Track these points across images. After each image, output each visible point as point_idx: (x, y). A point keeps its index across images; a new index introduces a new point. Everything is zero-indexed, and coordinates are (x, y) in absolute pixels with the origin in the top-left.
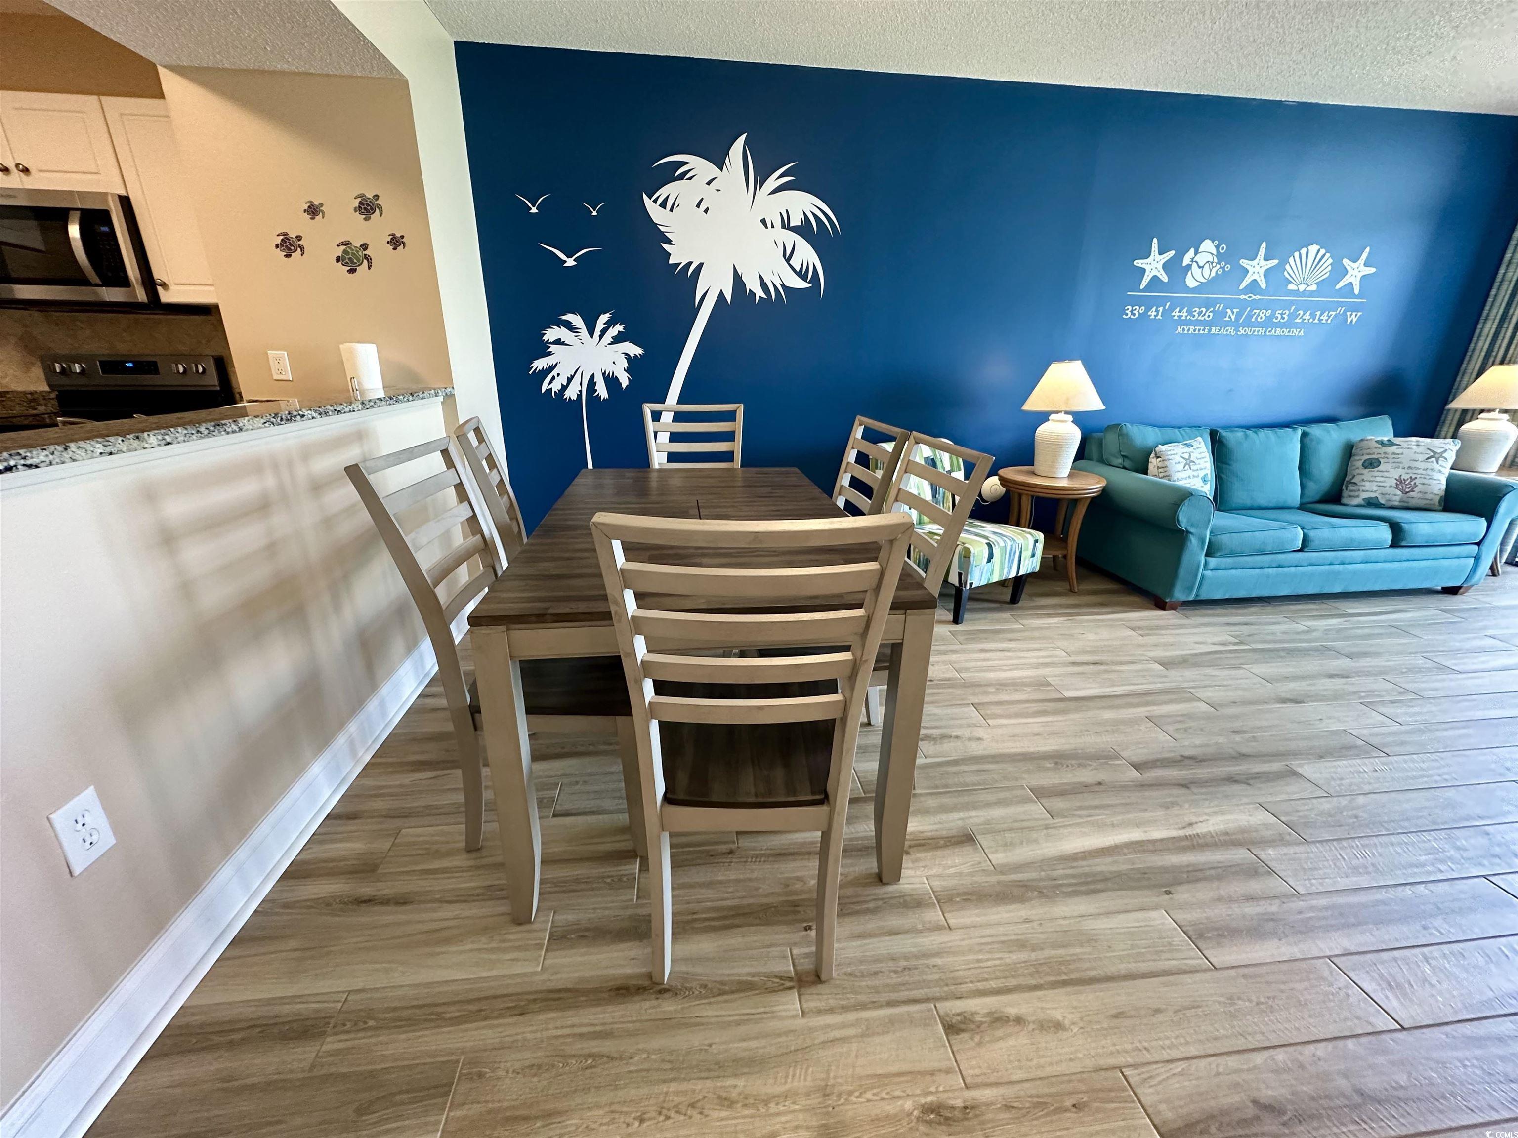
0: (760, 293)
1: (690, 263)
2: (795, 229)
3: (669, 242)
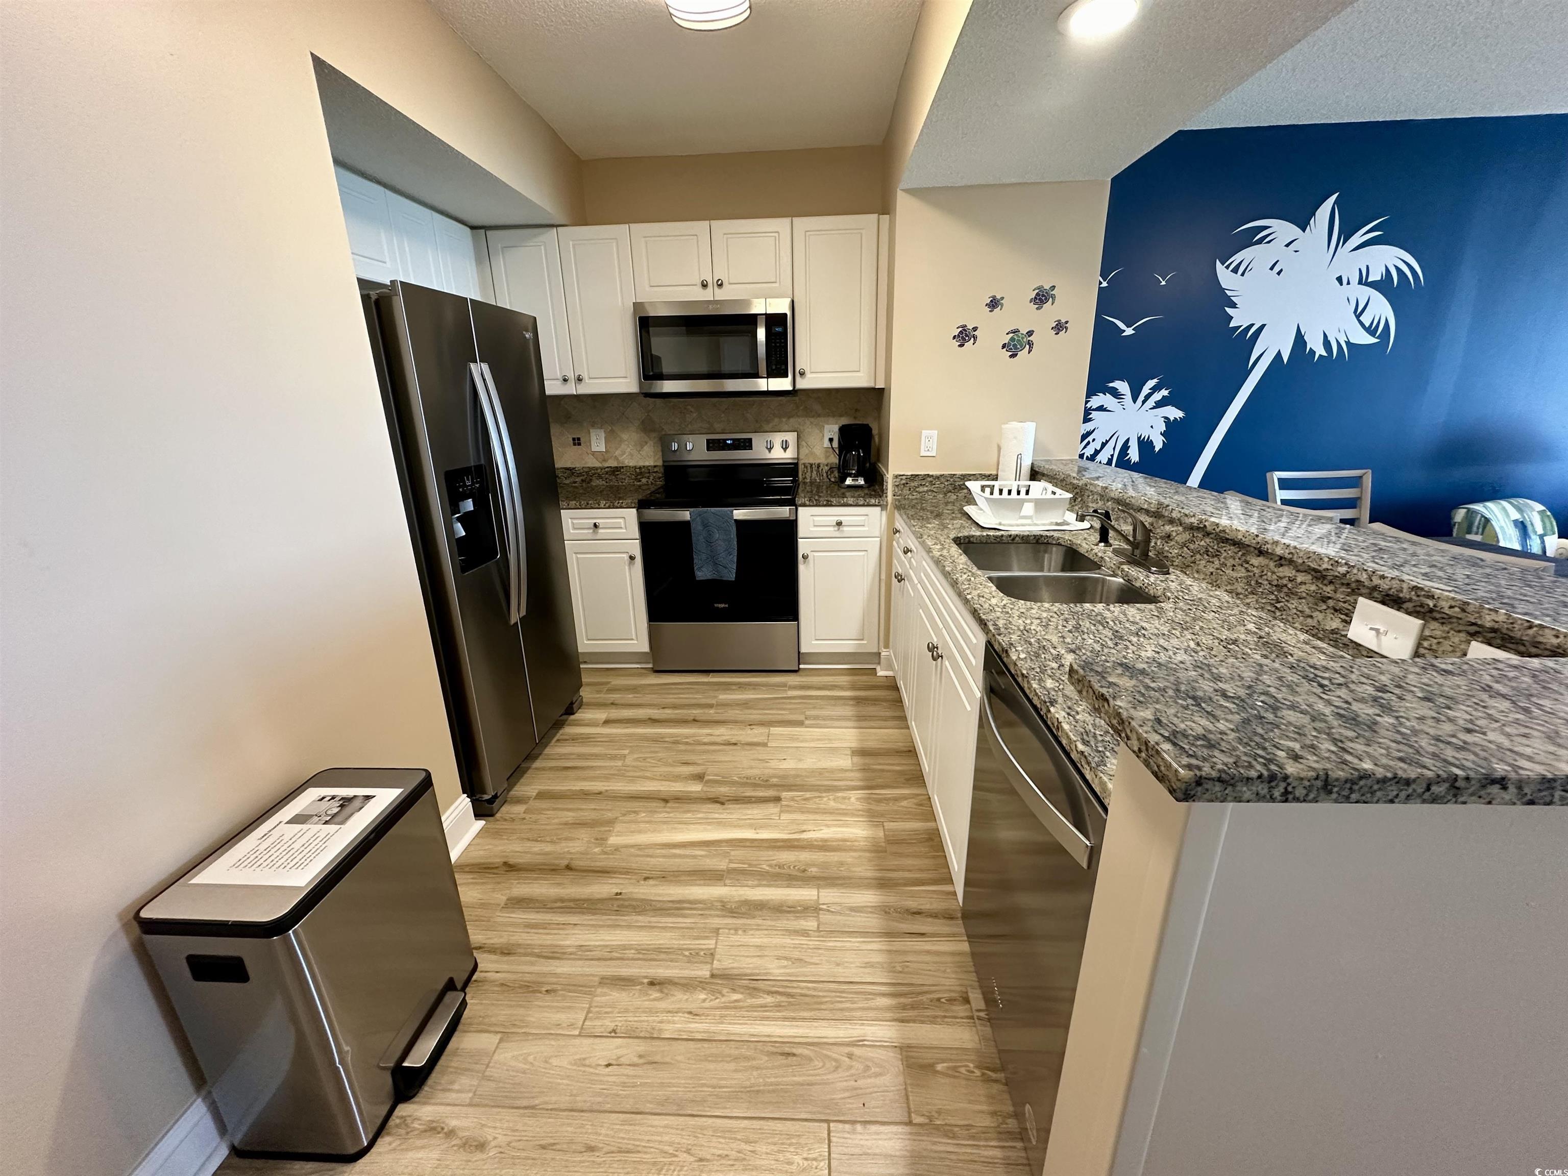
0: (1320, 351)
1: (1252, 325)
2: (1374, 285)
3: (1234, 305)
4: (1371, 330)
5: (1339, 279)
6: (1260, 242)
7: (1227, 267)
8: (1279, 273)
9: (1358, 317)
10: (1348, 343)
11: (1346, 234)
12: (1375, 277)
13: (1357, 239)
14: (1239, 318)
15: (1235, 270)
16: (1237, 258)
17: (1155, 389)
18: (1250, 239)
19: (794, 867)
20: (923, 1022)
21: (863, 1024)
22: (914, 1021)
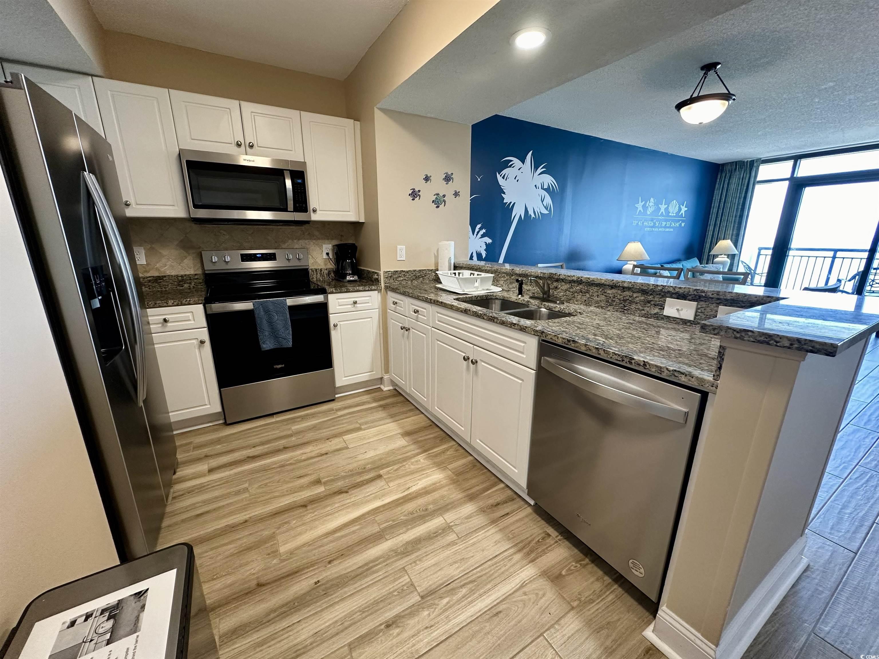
0: (533, 215)
1: (511, 202)
2: (545, 190)
3: (504, 193)
4: (546, 208)
5: (536, 186)
6: (510, 166)
7: (501, 176)
8: (517, 181)
9: (542, 202)
10: (540, 212)
11: (536, 168)
12: (546, 187)
13: (539, 171)
14: (507, 199)
15: (503, 178)
16: (504, 172)
17: (480, 229)
18: (507, 165)
19: (419, 510)
20: (541, 556)
21: (518, 574)
22: (537, 558)
